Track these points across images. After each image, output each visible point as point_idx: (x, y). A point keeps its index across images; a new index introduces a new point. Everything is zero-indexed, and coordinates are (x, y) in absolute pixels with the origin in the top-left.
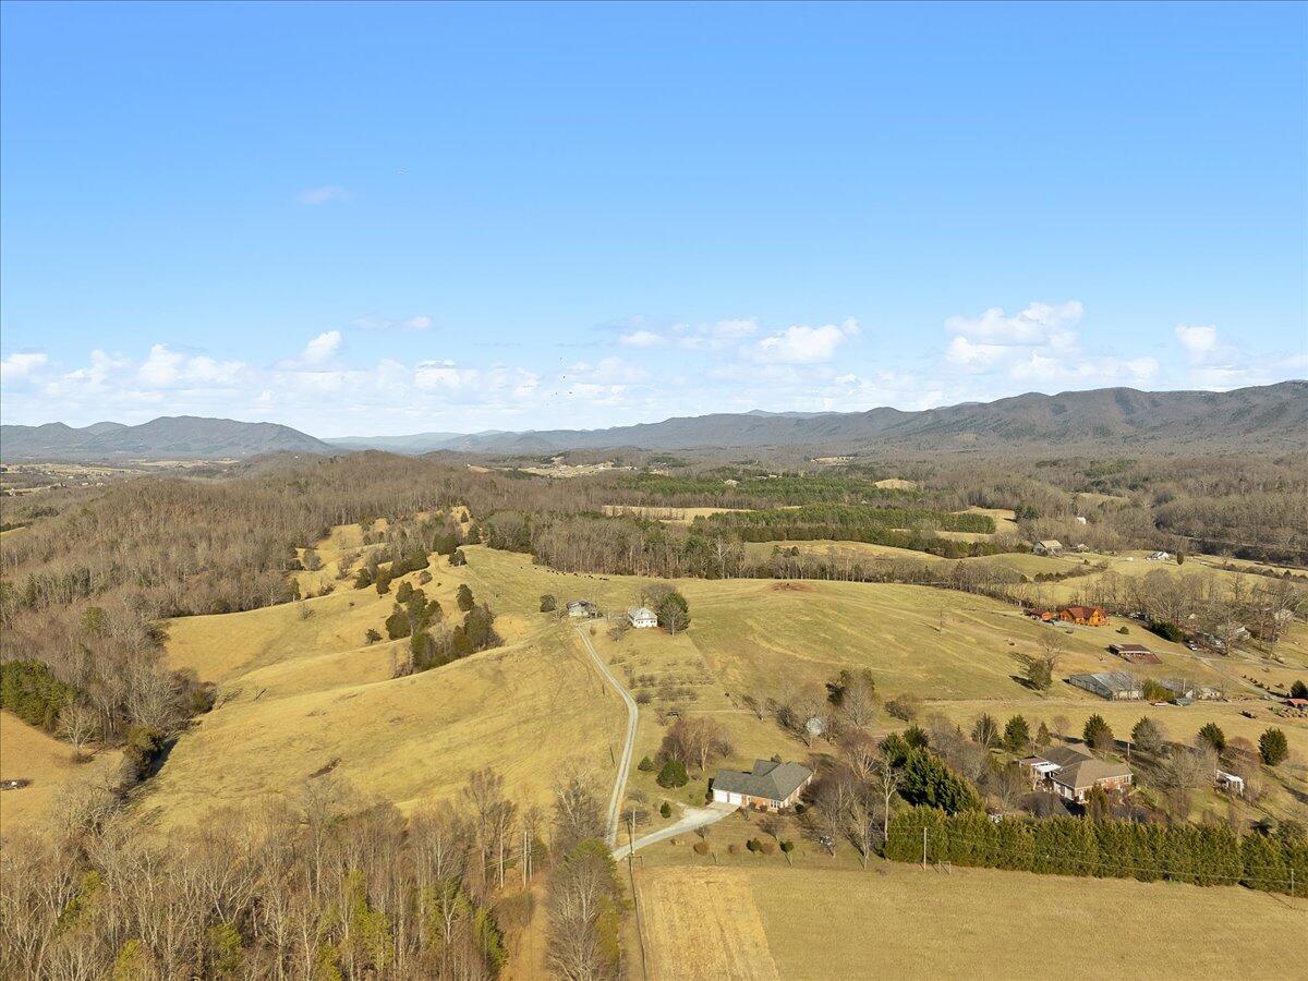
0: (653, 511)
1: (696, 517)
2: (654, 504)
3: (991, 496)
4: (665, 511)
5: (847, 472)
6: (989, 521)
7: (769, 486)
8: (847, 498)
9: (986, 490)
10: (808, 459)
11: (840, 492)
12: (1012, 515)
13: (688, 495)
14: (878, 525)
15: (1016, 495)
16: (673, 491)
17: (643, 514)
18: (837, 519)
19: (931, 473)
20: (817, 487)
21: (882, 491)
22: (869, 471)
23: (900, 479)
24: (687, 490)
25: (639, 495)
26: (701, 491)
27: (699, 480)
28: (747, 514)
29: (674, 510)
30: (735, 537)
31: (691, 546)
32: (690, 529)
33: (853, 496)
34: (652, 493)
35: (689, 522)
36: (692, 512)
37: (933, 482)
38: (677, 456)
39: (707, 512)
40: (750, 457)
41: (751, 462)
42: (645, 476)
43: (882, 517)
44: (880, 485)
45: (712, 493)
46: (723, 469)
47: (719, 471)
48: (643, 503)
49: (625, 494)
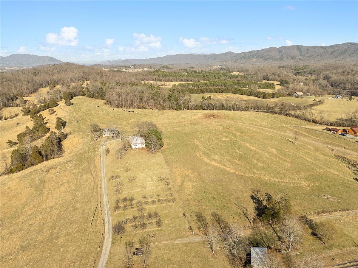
0: (158, 83)
1: (173, 85)
2: (159, 80)
3: (271, 77)
4: (163, 83)
5: (221, 70)
6: (273, 85)
7: (197, 74)
8: (223, 78)
9: (269, 75)
10: (207, 67)
11: (221, 76)
12: (279, 83)
13: (171, 78)
14: (237, 87)
15: (279, 76)
16: (166, 76)
17: (155, 84)
18: (223, 85)
19: (247, 70)
20: (213, 75)
21: (234, 75)
22: (228, 70)
23: (238, 72)
24: (171, 76)
25: (154, 77)
26: (175, 76)
27: (175, 73)
28: (191, 84)
29: (166, 82)
30: (187, 92)
31: (170, 97)
32: (170, 90)
33: (225, 77)
34: (159, 77)
35: (170, 87)
36: (172, 83)
37: (249, 73)
38: (169, 66)
39: (177, 83)
40: (191, 66)
41: (191, 68)
42: (158, 71)
43: (237, 84)
44: (232, 74)
45: (179, 77)
46: (183, 69)
47: (181, 70)
48: (156, 80)
49: (149, 77)
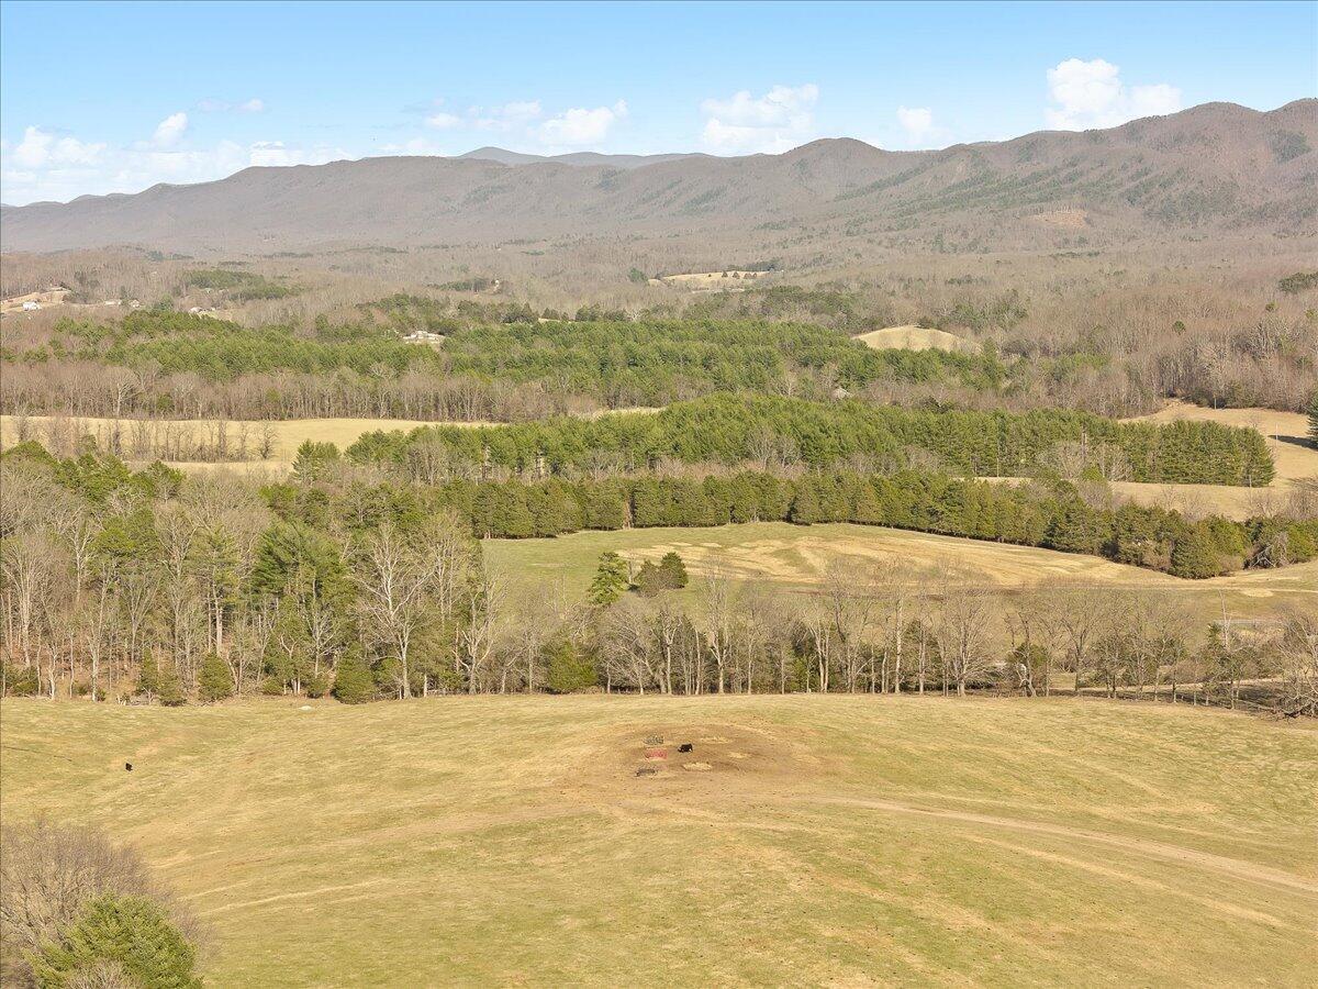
0: (160, 431)
1: (306, 450)
2: (167, 407)
3: (1226, 370)
4: (202, 431)
5: (765, 310)
6: (1251, 440)
7: (543, 347)
8: (791, 380)
9: (1207, 352)
10: (637, 277)
11: (771, 363)
12: (1301, 426)
13: (284, 381)
14: (923, 462)
15: (1299, 364)
16: (235, 364)
17: (126, 442)
18: (790, 445)
19: (1008, 309)
20: (696, 348)
21: (893, 358)
22: (829, 301)
23: (924, 324)
24: (282, 360)
25: (119, 377)
26: (329, 363)
27: (322, 330)
28: (485, 438)
29: (233, 427)
30: (446, 524)
31: (273, 566)
32: (277, 499)
33: (809, 373)
34: (164, 373)
35: (278, 469)
36: (294, 433)
37: (1031, 331)
38: (265, 270)
39: (344, 432)
40: (476, 272)
41: (479, 285)
42: (159, 319)
43: (927, 438)
44: (872, 340)
45: (364, 371)
46: (400, 301)
47: (385, 305)
48: (132, 405)
49: (71, 376)
